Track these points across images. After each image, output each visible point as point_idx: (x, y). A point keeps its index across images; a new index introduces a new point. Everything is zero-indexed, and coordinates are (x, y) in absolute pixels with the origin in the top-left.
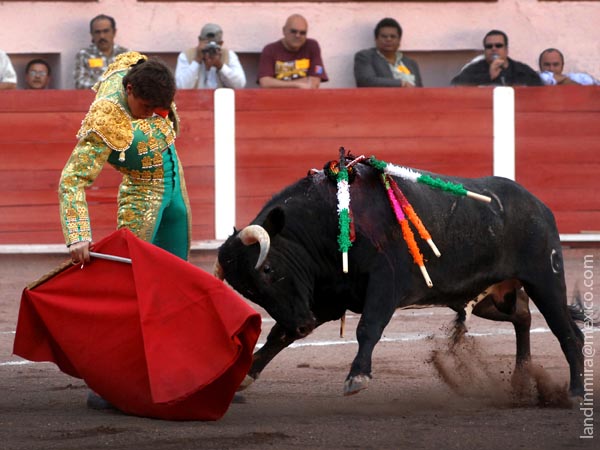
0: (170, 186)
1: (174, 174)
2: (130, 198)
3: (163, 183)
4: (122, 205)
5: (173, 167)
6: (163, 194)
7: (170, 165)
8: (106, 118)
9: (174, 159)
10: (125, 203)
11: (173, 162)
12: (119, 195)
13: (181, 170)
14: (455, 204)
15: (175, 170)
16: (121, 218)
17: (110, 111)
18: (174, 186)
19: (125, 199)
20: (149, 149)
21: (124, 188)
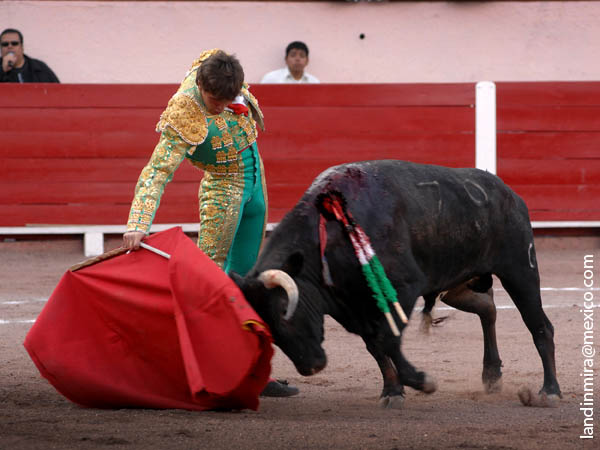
0: (250, 182)
1: (255, 169)
2: (212, 193)
3: (245, 178)
4: (203, 200)
5: (254, 162)
6: (244, 188)
7: (251, 160)
8: (181, 111)
9: (256, 156)
10: (206, 199)
11: (254, 158)
12: (201, 189)
13: (262, 166)
14: (440, 202)
15: (257, 166)
16: (203, 214)
17: (185, 105)
18: (255, 182)
19: (207, 194)
20: (223, 144)
21: (206, 183)
